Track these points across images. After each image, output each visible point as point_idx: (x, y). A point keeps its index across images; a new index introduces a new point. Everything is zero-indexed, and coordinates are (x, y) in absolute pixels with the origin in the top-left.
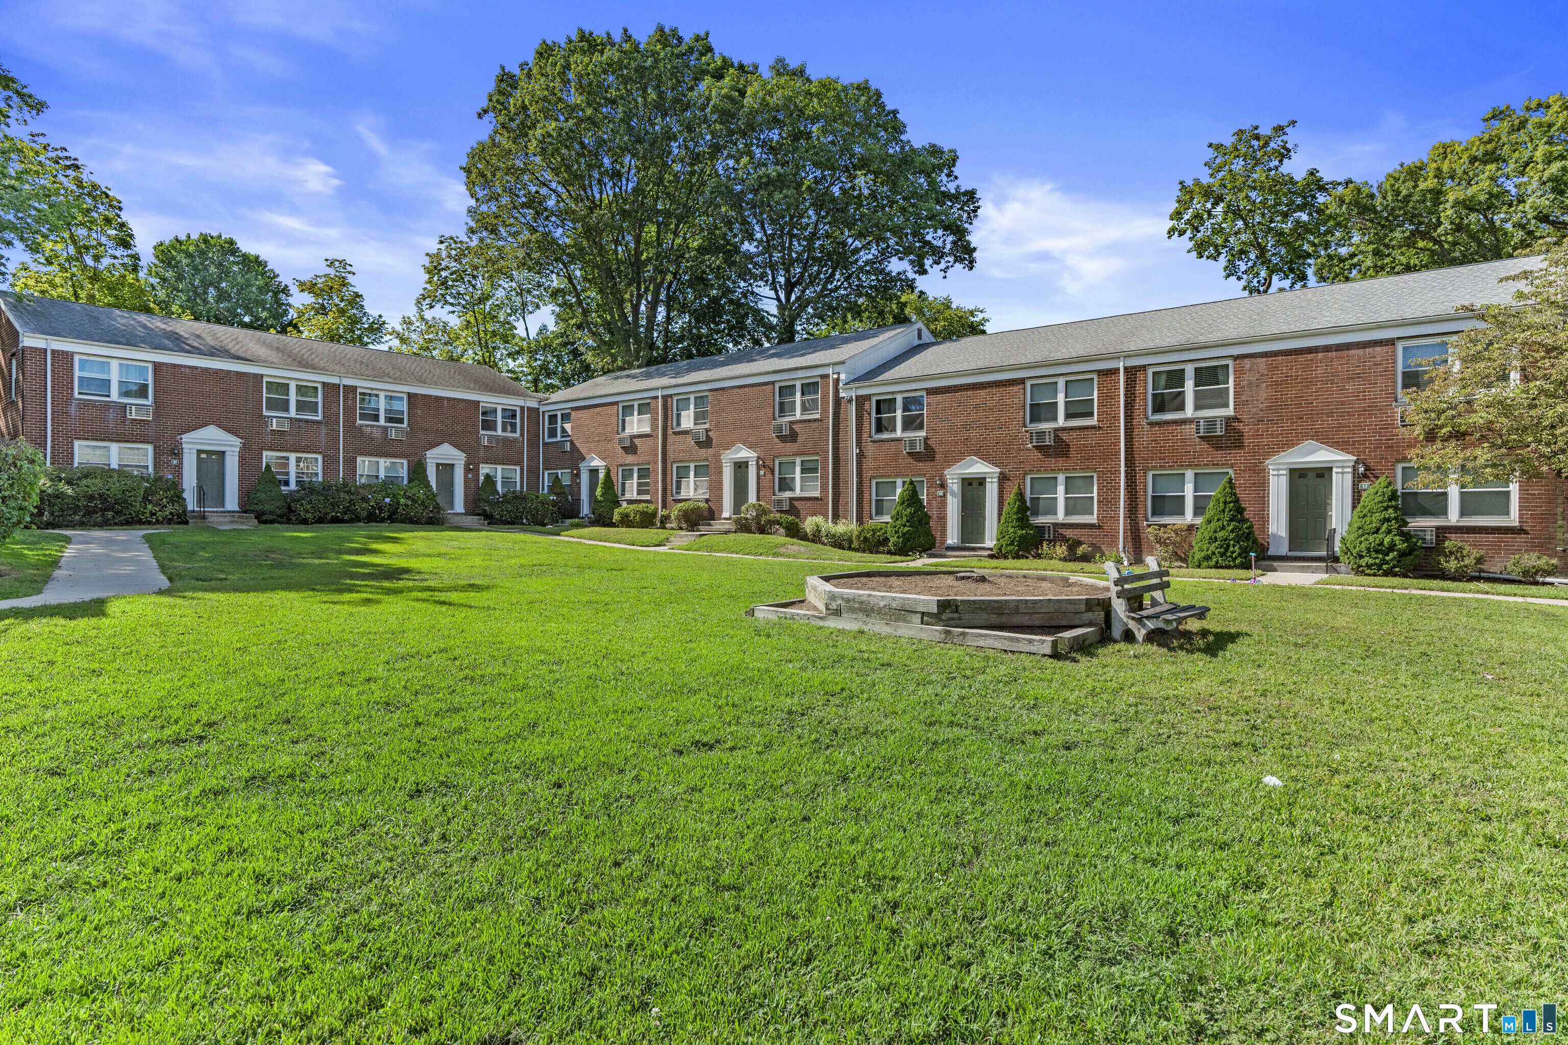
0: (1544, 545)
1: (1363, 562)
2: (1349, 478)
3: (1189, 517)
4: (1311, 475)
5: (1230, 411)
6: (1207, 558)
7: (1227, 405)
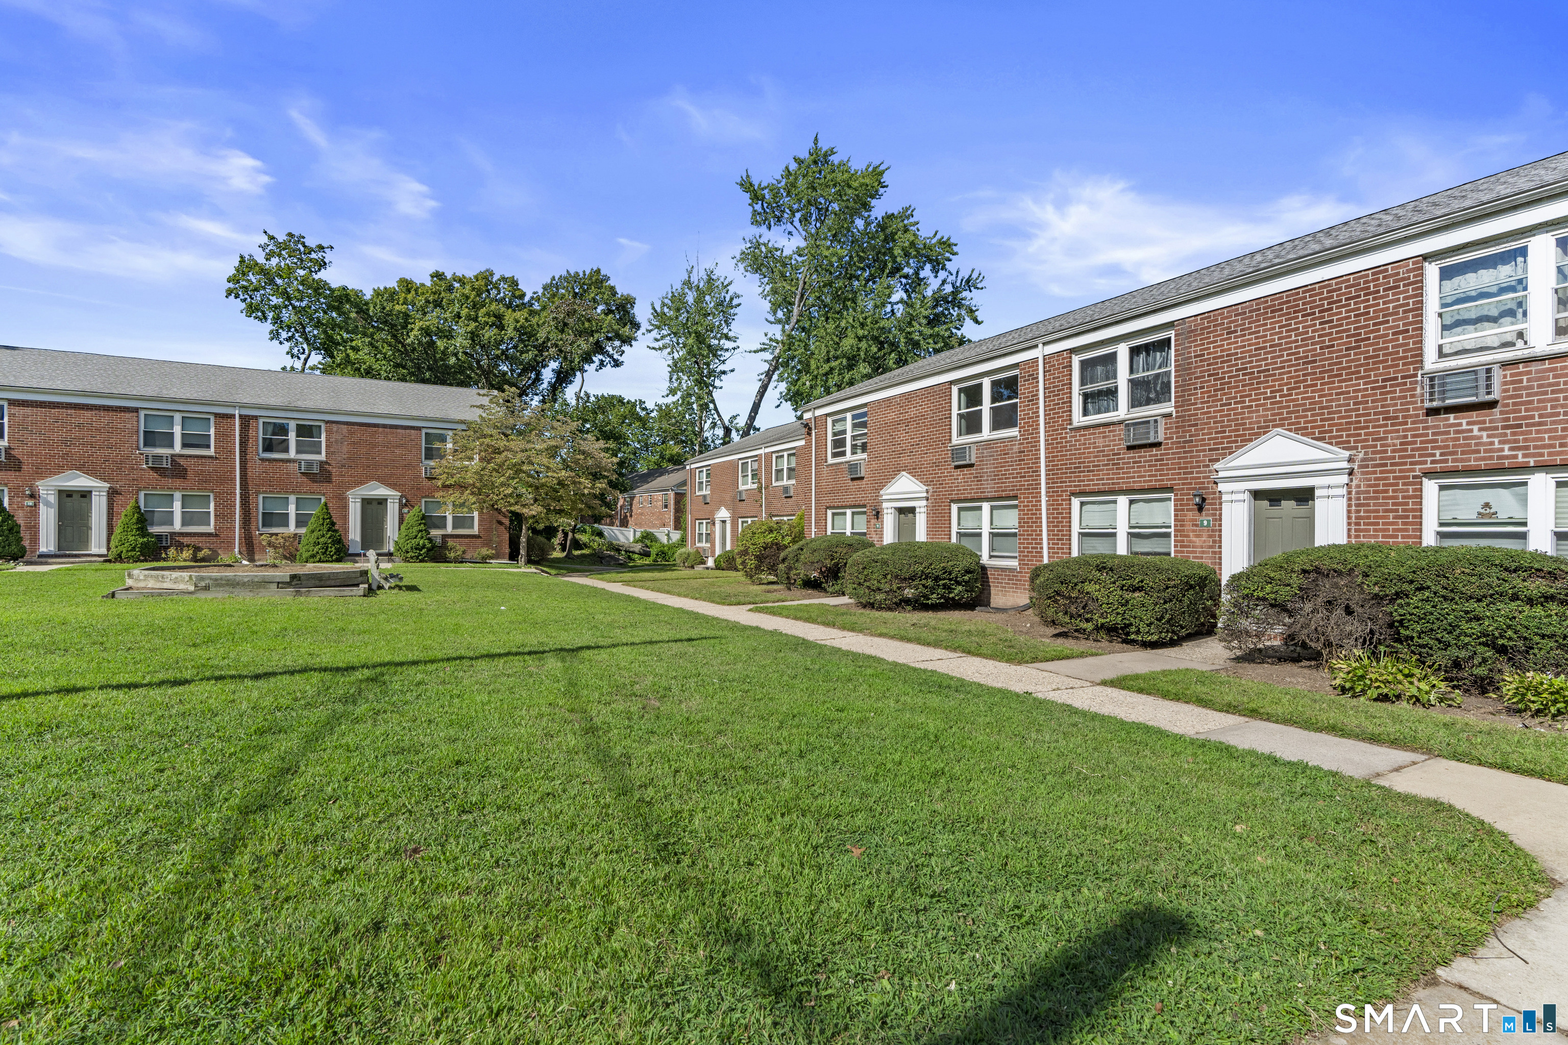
0: (488, 544)
1: (409, 555)
2: (397, 506)
3: (292, 528)
4: (375, 503)
5: (323, 457)
6: (313, 556)
7: (320, 453)
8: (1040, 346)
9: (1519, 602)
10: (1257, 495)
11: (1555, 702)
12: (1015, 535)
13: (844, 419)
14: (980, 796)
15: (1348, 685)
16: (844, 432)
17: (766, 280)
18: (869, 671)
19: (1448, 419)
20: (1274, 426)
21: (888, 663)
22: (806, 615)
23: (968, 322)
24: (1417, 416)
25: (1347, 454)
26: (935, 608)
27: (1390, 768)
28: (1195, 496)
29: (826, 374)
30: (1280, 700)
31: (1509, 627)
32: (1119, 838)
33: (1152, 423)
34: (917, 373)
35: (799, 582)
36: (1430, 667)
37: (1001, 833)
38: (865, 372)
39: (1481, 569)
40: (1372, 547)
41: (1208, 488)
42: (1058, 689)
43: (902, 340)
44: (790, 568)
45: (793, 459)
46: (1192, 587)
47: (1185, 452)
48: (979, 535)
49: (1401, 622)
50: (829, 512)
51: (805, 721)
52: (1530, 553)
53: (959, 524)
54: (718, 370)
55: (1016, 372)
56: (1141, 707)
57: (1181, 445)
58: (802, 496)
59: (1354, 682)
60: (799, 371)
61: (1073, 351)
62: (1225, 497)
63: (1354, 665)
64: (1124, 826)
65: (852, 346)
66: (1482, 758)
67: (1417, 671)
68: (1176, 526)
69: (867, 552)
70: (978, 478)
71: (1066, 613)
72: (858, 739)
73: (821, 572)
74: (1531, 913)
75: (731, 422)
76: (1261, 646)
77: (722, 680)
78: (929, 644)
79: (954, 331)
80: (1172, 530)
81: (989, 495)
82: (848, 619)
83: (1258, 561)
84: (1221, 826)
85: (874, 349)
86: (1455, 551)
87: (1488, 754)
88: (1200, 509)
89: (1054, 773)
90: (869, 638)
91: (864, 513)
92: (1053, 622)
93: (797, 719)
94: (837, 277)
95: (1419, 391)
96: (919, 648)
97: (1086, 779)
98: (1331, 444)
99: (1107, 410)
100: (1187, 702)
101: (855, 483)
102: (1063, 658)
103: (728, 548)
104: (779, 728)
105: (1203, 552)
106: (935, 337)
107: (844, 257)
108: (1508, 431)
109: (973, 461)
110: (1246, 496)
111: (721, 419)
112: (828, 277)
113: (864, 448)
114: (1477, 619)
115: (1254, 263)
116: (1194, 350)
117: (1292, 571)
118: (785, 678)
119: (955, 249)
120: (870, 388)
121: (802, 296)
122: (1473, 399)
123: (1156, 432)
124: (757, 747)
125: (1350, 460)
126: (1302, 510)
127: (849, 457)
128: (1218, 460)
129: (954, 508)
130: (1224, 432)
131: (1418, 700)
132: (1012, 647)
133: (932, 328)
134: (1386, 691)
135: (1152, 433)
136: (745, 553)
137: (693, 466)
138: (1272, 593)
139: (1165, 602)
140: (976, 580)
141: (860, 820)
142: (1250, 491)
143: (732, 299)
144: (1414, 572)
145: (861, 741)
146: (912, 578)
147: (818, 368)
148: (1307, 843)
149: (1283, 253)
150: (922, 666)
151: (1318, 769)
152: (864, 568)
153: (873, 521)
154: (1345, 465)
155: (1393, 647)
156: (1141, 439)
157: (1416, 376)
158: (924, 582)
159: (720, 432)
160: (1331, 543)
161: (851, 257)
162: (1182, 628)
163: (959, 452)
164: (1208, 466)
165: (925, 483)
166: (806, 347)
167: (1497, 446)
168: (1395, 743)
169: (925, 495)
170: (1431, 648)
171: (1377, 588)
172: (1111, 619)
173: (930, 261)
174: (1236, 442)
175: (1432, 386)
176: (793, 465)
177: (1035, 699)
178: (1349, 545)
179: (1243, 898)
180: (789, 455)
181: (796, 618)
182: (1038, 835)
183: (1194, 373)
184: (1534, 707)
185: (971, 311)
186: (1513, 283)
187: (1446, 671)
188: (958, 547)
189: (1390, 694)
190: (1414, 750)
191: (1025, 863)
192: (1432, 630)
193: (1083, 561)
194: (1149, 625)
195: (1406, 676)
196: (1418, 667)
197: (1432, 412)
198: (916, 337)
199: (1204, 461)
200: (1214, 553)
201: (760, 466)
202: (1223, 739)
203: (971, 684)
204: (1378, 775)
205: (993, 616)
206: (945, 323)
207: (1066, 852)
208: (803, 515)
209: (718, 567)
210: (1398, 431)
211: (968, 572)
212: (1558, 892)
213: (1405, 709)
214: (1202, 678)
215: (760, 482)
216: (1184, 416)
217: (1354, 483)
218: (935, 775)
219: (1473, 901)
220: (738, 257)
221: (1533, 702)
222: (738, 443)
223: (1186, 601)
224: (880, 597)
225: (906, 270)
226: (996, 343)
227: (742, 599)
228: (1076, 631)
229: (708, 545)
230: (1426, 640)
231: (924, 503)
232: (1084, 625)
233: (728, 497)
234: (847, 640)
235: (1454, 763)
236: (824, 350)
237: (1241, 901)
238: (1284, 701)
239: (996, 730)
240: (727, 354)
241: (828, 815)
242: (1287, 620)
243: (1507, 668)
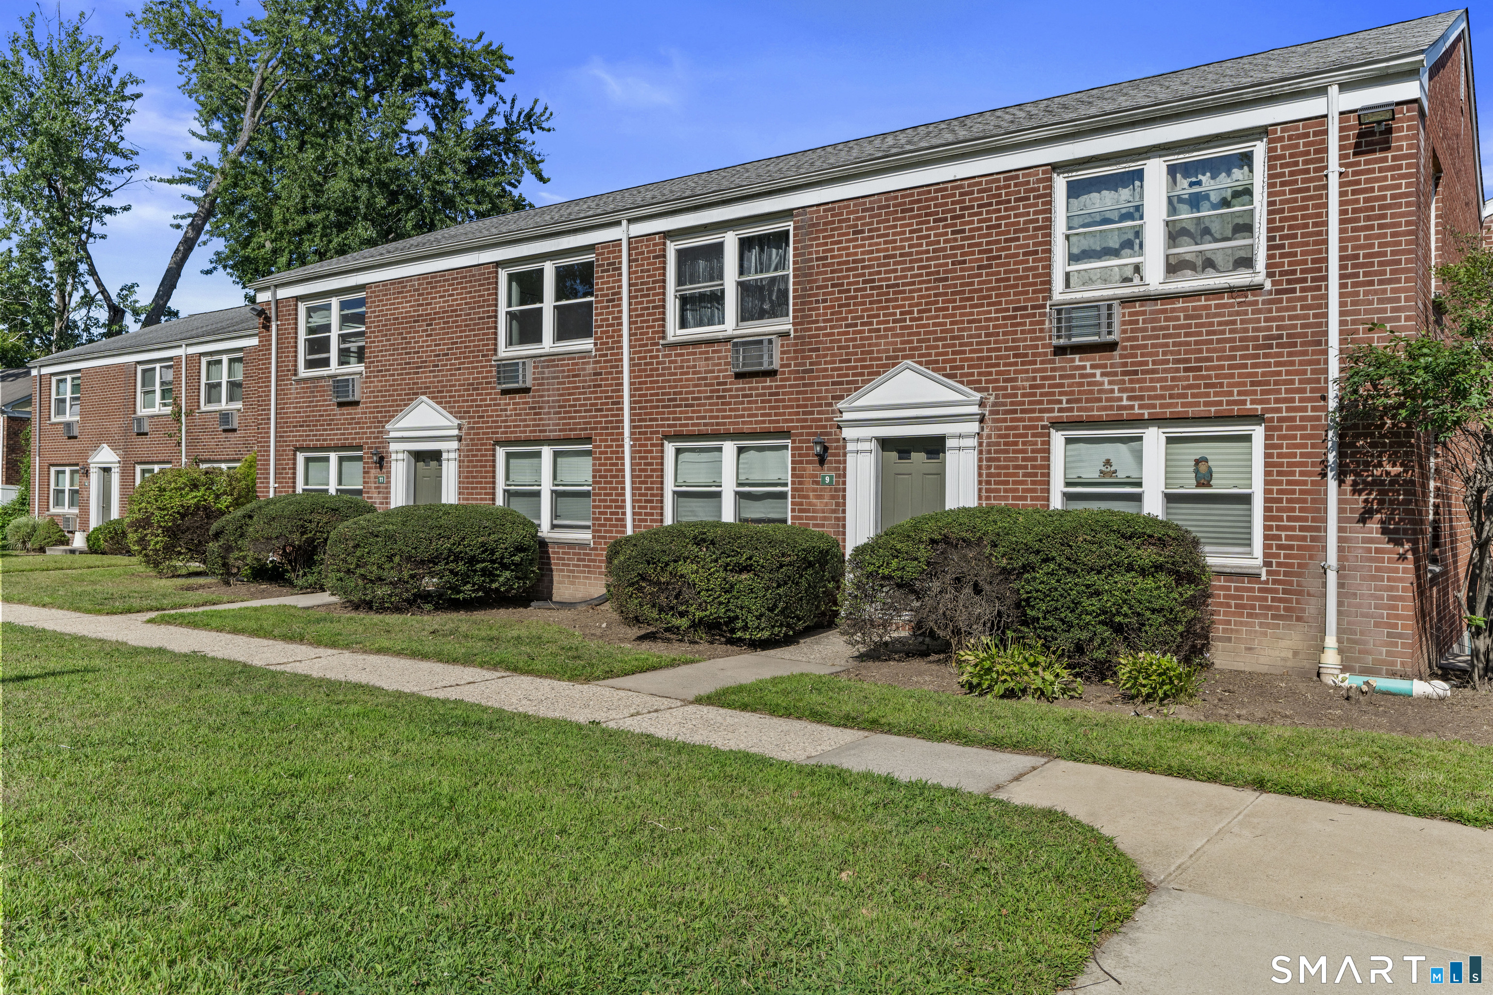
8: (624, 223)
9: (1133, 573)
10: (885, 444)
11: (1163, 684)
12: (586, 494)
13: (328, 307)
14: (512, 881)
15: (975, 681)
16: (327, 328)
17: (192, 64)
18: (354, 708)
19: (1073, 360)
20: (905, 357)
21: (387, 693)
22: (253, 625)
23: (528, 178)
24: (1045, 354)
25: (978, 396)
26: (469, 605)
27: (1010, 778)
28: (816, 443)
29: (300, 233)
30: (903, 705)
31: (1125, 601)
32: (698, 913)
33: (766, 343)
34: (445, 245)
35: (246, 570)
36: (1054, 653)
37: (537, 934)
38: (366, 235)
39: (1101, 536)
40: (1001, 511)
41: (830, 434)
42: (638, 714)
43: (427, 192)
44: (228, 549)
45: (239, 368)
46: (810, 565)
47: (805, 385)
48: (537, 494)
49: (1027, 600)
50: (301, 457)
51: (231, 798)
52: (1144, 517)
53: (507, 478)
54: (99, 204)
55: (591, 257)
56: (743, 730)
57: (800, 375)
58: (253, 430)
59: (981, 676)
60: (252, 224)
61: (668, 235)
62: (850, 447)
63: (981, 656)
64: (705, 895)
65: (344, 193)
66: (1096, 755)
67: (1041, 659)
68: (793, 483)
69: (362, 520)
70: (536, 409)
71: (654, 606)
72: (321, 820)
73: (285, 554)
74: (1128, 923)
75: (124, 298)
76: (887, 638)
77: (77, 743)
78: (455, 661)
79: (508, 188)
80: (788, 489)
81: (552, 435)
82: (326, 628)
83: (885, 529)
84: (823, 877)
85: (381, 201)
86: (1078, 514)
87: (1101, 749)
88: (822, 461)
89: (620, 833)
90: (360, 657)
91: (359, 459)
92: (637, 619)
93: (215, 799)
94: (320, 79)
95: (1047, 325)
96: (439, 667)
97: (661, 837)
98: (962, 383)
99: (711, 323)
100: (799, 718)
101: (345, 410)
102: (648, 670)
103: (115, 514)
104: (181, 816)
105: (825, 519)
106: (481, 194)
107: (331, 48)
108: (1127, 378)
109: (528, 384)
110: (873, 445)
111: (103, 291)
112: (302, 77)
113: (361, 355)
114: (1097, 593)
115: (885, 146)
116: (816, 251)
117: (920, 542)
118: (203, 731)
119: (510, 65)
120: (369, 261)
121: (259, 98)
122: (1095, 338)
123: (771, 356)
124: (134, 854)
125: (981, 404)
126: (931, 465)
127: (334, 367)
128: (841, 398)
129: (501, 453)
130: (849, 361)
131: (1042, 693)
132: (579, 657)
133: (474, 180)
134: (1012, 684)
135: (766, 358)
136: (144, 523)
137: (45, 371)
138: (898, 569)
139: (779, 586)
140: (531, 562)
141: (310, 952)
142: (877, 439)
143: (123, 84)
144: (1040, 540)
145: (328, 822)
146: (434, 560)
147: (285, 222)
148: (919, 883)
149: (916, 139)
150: (441, 695)
151: (937, 787)
152: (357, 546)
153: (374, 472)
154: (975, 409)
155: (1020, 631)
156: (753, 365)
157: (1043, 306)
158: (452, 566)
159: (102, 315)
160: (961, 505)
161: (344, 50)
162: (799, 619)
163: (509, 369)
164: (831, 405)
165: (457, 414)
166: (266, 185)
167: (1117, 394)
168: (1018, 747)
169: (456, 432)
170: (1055, 631)
171: (1005, 561)
172: (712, 611)
173: (472, 77)
174: (862, 374)
175: (1059, 321)
176: (239, 377)
177: (603, 731)
178: (979, 509)
179: (842, 965)
180: (231, 361)
181: (235, 631)
182: (590, 926)
183: (816, 281)
184: (1145, 691)
185: (533, 162)
186: (1132, 210)
187: (1069, 657)
188: (505, 513)
189: (1016, 689)
190: (1035, 753)
191: (567, 971)
192: (1056, 609)
193: (677, 532)
194: (759, 618)
195: (1032, 665)
196: (1042, 653)
197: (1060, 351)
198: (448, 189)
199: (826, 398)
200: (837, 519)
201: (178, 376)
202: (835, 762)
203: (513, 716)
204: (998, 787)
205: (555, 613)
206: (494, 174)
207: (625, 944)
208: (255, 460)
209: (93, 549)
210: (1027, 371)
211: (520, 549)
212: (1153, 897)
213: (1029, 705)
214: (819, 684)
215: (176, 403)
216: (803, 337)
217: (985, 433)
218: (446, 859)
219: (1076, 922)
220: (139, 16)
221: (1144, 686)
222: (136, 335)
223: (804, 584)
224: (381, 591)
225: (434, 86)
226: (565, 212)
227: (136, 603)
228: (667, 630)
229: (75, 511)
230: (1051, 621)
231: (455, 445)
232: (677, 622)
233: (115, 426)
234: (323, 662)
235: (1071, 764)
236: (297, 192)
237: (839, 970)
238: (908, 706)
239: (542, 781)
240: (116, 180)
241: (256, 950)
242: (916, 604)
243: (1122, 649)
